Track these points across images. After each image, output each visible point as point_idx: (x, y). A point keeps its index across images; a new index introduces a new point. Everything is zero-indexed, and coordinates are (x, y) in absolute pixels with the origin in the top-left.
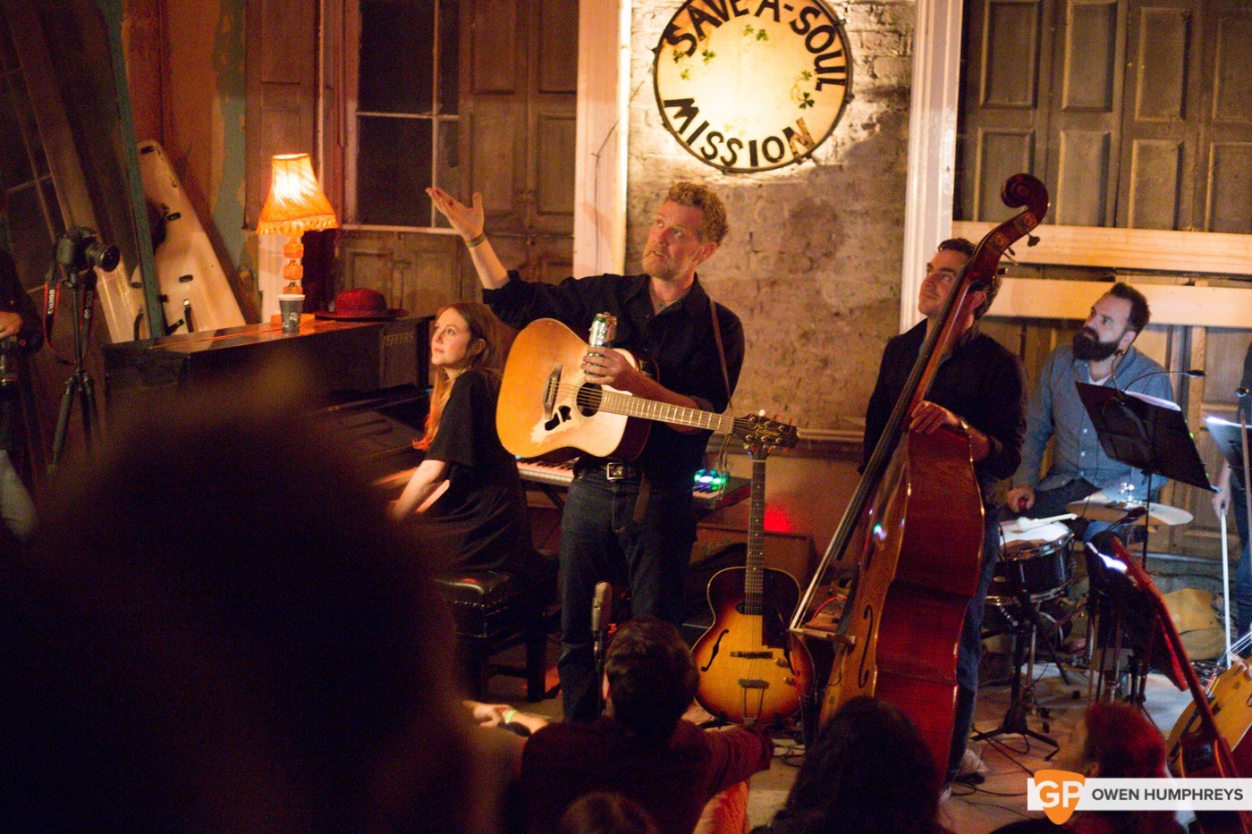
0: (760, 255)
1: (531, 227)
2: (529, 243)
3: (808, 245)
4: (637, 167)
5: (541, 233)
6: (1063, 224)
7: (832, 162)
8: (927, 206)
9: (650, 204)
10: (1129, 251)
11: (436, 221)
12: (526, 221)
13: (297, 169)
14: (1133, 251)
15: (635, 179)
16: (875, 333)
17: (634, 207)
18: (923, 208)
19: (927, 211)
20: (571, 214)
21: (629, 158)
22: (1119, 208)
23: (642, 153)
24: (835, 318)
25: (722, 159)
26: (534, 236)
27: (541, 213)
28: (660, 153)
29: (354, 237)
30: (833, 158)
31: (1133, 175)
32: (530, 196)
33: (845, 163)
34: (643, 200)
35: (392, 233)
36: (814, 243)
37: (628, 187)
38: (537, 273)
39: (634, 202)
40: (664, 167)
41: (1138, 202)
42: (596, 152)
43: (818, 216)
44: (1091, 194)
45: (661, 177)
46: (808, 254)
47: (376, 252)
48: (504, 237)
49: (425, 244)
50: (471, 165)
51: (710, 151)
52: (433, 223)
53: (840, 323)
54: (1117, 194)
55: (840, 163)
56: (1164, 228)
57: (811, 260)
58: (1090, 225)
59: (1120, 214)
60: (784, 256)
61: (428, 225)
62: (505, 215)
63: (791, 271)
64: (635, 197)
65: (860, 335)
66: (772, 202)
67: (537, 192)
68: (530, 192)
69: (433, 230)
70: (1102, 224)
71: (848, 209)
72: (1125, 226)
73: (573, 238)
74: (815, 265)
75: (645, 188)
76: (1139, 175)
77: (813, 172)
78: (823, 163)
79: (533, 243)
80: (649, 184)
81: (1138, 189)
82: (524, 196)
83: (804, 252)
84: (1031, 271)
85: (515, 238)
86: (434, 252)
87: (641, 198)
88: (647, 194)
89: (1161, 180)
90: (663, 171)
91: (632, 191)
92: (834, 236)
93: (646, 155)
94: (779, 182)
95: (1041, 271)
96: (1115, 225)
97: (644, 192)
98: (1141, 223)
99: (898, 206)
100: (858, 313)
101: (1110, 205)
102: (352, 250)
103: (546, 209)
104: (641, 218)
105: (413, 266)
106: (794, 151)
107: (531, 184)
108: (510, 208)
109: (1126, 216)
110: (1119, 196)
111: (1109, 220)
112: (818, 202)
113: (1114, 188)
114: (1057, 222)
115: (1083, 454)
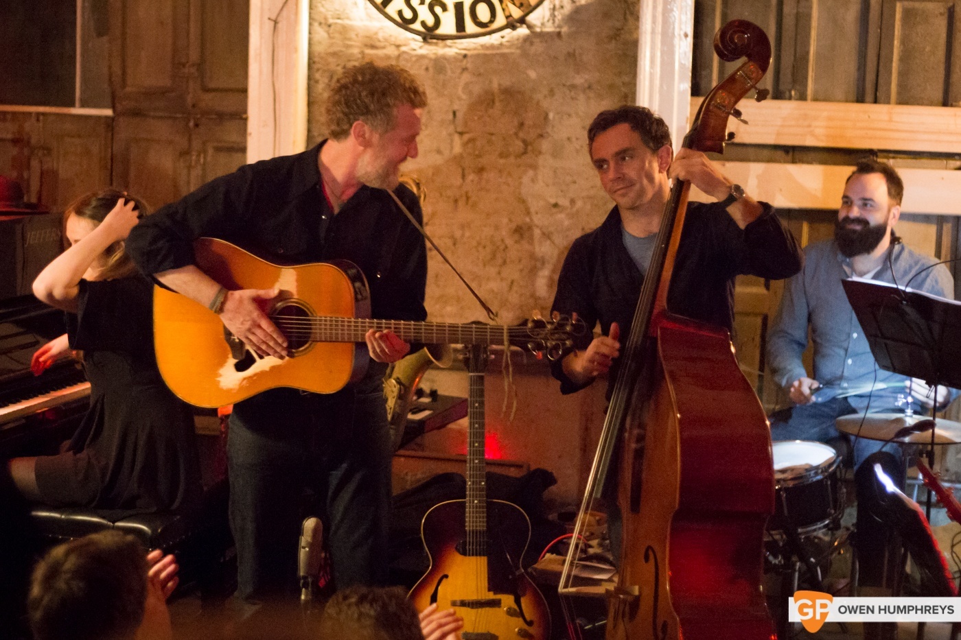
0: (466, 137)
1: (194, 106)
2: (191, 124)
3: (522, 125)
4: (321, 34)
5: (205, 113)
6: (815, 99)
7: (549, 28)
10: (892, 130)
11: (81, 100)
12: (189, 99)
14: (898, 131)
15: (319, 49)
17: (317, 82)
18: (657, 82)
19: (661, 86)
20: (244, 91)
21: (310, 24)
22: (881, 81)
23: (326, 19)
24: (554, 210)
25: (423, 23)
26: (199, 116)
27: (207, 90)
28: (348, 19)
30: (550, 24)
32: (193, 70)
33: (564, 30)
34: (327, 74)
35: (30, 114)
36: (528, 122)
37: (310, 58)
38: (202, 160)
39: (317, 76)
41: (903, 74)
42: (273, 17)
44: (847, 66)
45: (348, 47)
46: (521, 135)
47: (10, 137)
48: (161, 118)
49: (68, 127)
50: (124, 34)
51: (408, 15)
52: (77, 103)
53: (561, 216)
54: (878, 65)
55: (558, 30)
56: (932, 103)
57: (524, 142)
58: (847, 101)
59: (882, 89)
60: (494, 138)
61: (72, 105)
62: (164, 92)
63: (501, 155)
64: (318, 70)
66: (480, 75)
67: (200, 65)
68: (193, 65)
69: (77, 111)
70: (860, 99)
71: (568, 83)
72: (888, 102)
73: (246, 119)
74: (530, 148)
75: (331, 60)
76: (903, 44)
77: (526, 39)
78: (538, 30)
79: (197, 125)
80: (335, 54)
81: (902, 60)
82: (186, 70)
83: (516, 134)
84: (780, 153)
85: (175, 118)
86: (79, 136)
87: (324, 71)
88: (333, 67)
89: (928, 49)
90: (350, 40)
91: (314, 62)
93: (331, 21)
94: (487, 52)
95: (791, 154)
96: (876, 101)
97: (328, 64)
98: (905, 99)
99: (626, 79)
100: (579, 204)
101: (870, 77)
103: (212, 85)
105: (54, 152)
106: (507, 15)
107: (194, 56)
108: (167, 82)
109: (889, 90)
110: (881, 68)
111: (869, 95)
112: (533, 74)
113: (875, 59)
114: (809, 97)
115: (850, 361)
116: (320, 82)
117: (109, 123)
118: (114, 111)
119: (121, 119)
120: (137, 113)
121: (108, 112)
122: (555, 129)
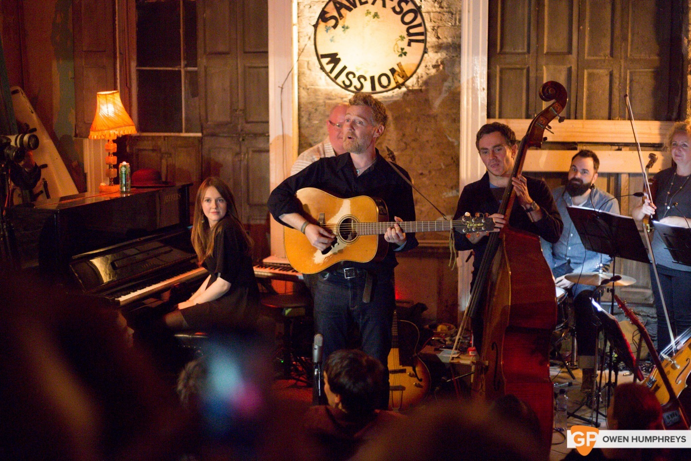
1: (242, 130)
2: (241, 139)
3: (404, 135)
4: (304, 93)
5: (248, 134)
7: (416, 87)
8: (472, 110)
9: (312, 115)
10: (584, 132)
11: (185, 129)
12: (239, 127)
13: (112, 99)
14: (589, 133)
15: (303, 101)
16: (444, 184)
17: (303, 117)
18: (470, 112)
19: (472, 114)
20: (267, 122)
21: (299, 89)
22: (578, 108)
23: (306, 86)
24: (421, 176)
26: (244, 135)
27: (247, 122)
28: (317, 85)
29: (138, 140)
30: (416, 85)
31: (585, 90)
32: (241, 113)
33: (424, 88)
34: (308, 113)
35: (160, 137)
36: (407, 134)
37: (299, 105)
38: (247, 157)
39: (303, 114)
40: (319, 93)
41: (589, 105)
42: (281, 86)
43: (409, 119)
45: (317, 99)
46: (404, 140)
47: (151, 148)
48: (226, 137)
49: (179, 143)
50: (206, 96)
52: (183, 131)
53: (424, 179)
54: (577, 100)
55: (420, 88)
56: (603, 119)
57: (405, 143)
59: (578, 112)
60: (390, 142)
61: (181, 131)
62: (226, 124)
64: (303, 111)
65: (435, 185)
67: (244, 111)
68: (241, 110)
69: (183, 134)
70: (569, 118)
71: (426, 114)
72: (582, 118)
73: (269, 136)
74: (408, 146)
75: (309, 106)
76: (588, 90)
77: (405, 94)
78: (411, 88)
79: (243, 140)
80: (311, 103)
81: (589, 97)
82: (238, 113)
83: (401, 140)
85: (232, 137)
86: (185, 147)
87: (306, 111)
88: (310, 109)
89: (600, 92)
90: (318, 96)
91: (301, 107)
92: (418, 130)
93: (308, 87)
94: (386, 100)
96: (576, 118)
97: (308, 108)
98: (590, 117)
99: (455, 111)
100: (433, 173)
101: (573, 107)
102: (137, 148)
103: (251, 119)
104: (307, 123)
105: (173, 155)
107: (241, 106)
108: (229, 120)
109: (582, 113)
110: (578, 102)
111: (573, 115)
112: (409, 110)
113: (575, 98)
115: (570, 248)
116: (304, 117)
117: (200, 140)
118: (202, 133)
119: (206, 138)
120: (213, 135)
121: (199, 135)
122: (421, 137)
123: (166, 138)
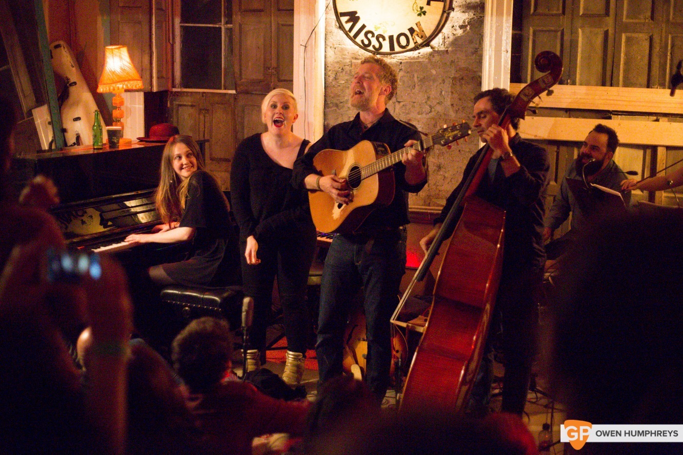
0: (402, 104)
3: (429, 98)
4: (331, 53)
6: (581, 84)
7: (442, 48)
8: (495, 75)
9: (338, 74)
10: (619, 101)
11: (224, 86)
12: (271, 85)
13: (118, 54)
14: (622, 101)
15: (330, 60)
16: (468, 150)
18: (492, 75)
19: (495, 78)
20: (292, 81)
21: (326, 48)
22: (614, 75)
23: (333, 45)
25: (374, 47)
27: (280, 81)
28: (344, 44)
29: (178, 95)
30: (442, 46)
31: (622, 55)
32: (273, 71)
33: (450, 49)
34: (334, 73)
35: (199, 92)
36: (432, 96)
37: (325, 65)
39: (330, 73)
40: (346, 53)
41: (626, 71)
42: (304, 45)
43: (434, 80)
44: (597, 67)
45: (344, 59)
46: (428, 103)
47: (190, 104)
49: (216, 99)
50: (240, 55)
51: (366, 42)
52: (222, 87)
54: (613, 67)
55: (447, 49)
56: (641, 86)
57: (431, 107)
58: (597, 85)
59: (615, 79)
60: (415, 104)
61: (220, 88)
62: (260, 81)
63: (419, 113)
64: (329, 70)
65: (459, 151)
66: (408, 72)
67: (277, 69)
68: (274, 68)
69: (222, 91)
70: (604, 84)
72: (618, 85)
74: (433, 109)
76: (626, 55)
77: (431, 54)
78: (437, 49)
80: (338, 62)
81: (626, 63)
82: (270, 71)
83: (426, 102)
84: (562, 112)
86: (222, 104)
87: (333, 71)
88: (337, 69)
89: (639, 58)
90: (345, 55)
91: (328, 67)
92: (443, 93)
93: (335, 46)
94: (412, 61)
95: (568, 113)
96: (611, 85)
97: (335, 67)
98: (627, 84)
101: (608, 73)
102: (177, 103)
103: (283, 78)
104: (333, 83)
105: (210, 112)
106: (415, 41)
107: (274, 64)
108: (262, 78)
109: (618, 80)
110: (614, 68)
111: (608, 83)
112: (434, 72)
113: (611, 63)
114: (577, 83)
116: (331, 76)
117: (235, 97)
118: (236, 91)
119: (240, 95)
120: (247, 92)
121: (234, 92)
122: (445, 100)
123: (204, 94)
